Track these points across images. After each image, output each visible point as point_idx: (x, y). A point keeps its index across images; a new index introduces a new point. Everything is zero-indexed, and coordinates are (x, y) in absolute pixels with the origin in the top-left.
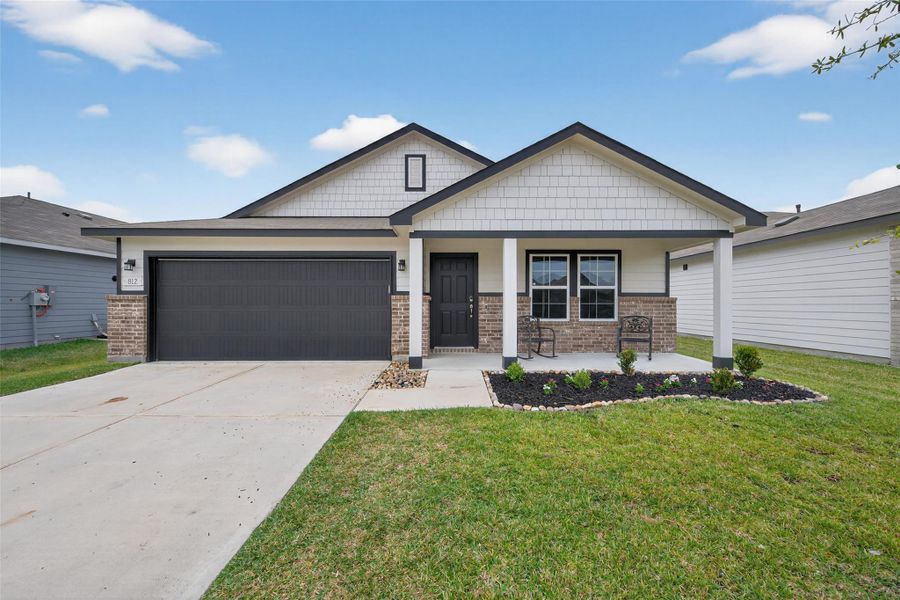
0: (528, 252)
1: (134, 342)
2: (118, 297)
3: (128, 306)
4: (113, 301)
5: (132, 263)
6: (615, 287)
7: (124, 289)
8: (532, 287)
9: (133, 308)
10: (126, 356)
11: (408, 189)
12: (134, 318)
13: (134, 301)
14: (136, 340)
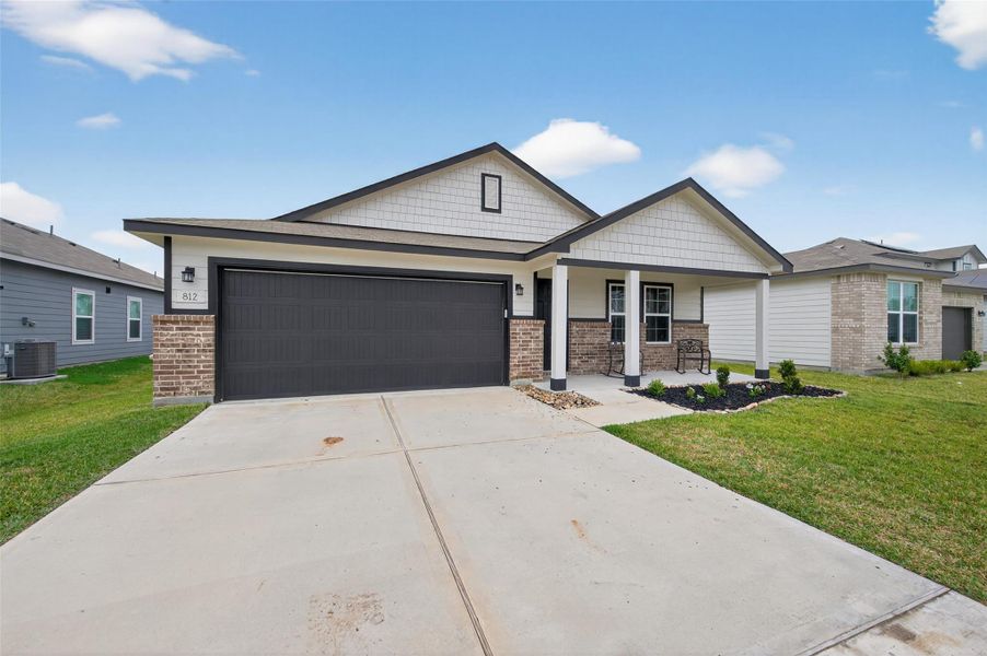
0: (608, 281)
1: (199, 377)
2: (166, 317)
3: (189, 329)
4: (163, 322)
5: (190, 271)
6: (670, 315)
7: (174, 306)
8: (611, 314)
9: (195, 332)
10: (185, 397)
11: (484, 209)
12: (197, 345)
13: (197, 323)
14: (202, 376)
